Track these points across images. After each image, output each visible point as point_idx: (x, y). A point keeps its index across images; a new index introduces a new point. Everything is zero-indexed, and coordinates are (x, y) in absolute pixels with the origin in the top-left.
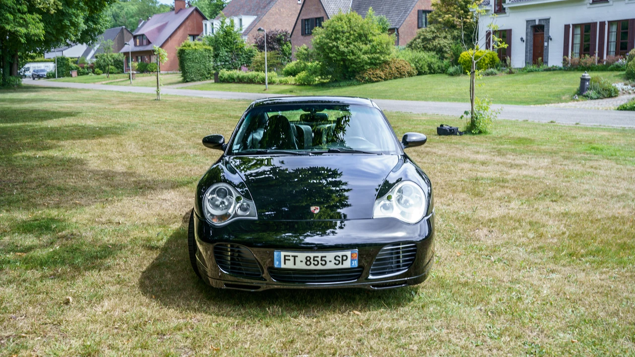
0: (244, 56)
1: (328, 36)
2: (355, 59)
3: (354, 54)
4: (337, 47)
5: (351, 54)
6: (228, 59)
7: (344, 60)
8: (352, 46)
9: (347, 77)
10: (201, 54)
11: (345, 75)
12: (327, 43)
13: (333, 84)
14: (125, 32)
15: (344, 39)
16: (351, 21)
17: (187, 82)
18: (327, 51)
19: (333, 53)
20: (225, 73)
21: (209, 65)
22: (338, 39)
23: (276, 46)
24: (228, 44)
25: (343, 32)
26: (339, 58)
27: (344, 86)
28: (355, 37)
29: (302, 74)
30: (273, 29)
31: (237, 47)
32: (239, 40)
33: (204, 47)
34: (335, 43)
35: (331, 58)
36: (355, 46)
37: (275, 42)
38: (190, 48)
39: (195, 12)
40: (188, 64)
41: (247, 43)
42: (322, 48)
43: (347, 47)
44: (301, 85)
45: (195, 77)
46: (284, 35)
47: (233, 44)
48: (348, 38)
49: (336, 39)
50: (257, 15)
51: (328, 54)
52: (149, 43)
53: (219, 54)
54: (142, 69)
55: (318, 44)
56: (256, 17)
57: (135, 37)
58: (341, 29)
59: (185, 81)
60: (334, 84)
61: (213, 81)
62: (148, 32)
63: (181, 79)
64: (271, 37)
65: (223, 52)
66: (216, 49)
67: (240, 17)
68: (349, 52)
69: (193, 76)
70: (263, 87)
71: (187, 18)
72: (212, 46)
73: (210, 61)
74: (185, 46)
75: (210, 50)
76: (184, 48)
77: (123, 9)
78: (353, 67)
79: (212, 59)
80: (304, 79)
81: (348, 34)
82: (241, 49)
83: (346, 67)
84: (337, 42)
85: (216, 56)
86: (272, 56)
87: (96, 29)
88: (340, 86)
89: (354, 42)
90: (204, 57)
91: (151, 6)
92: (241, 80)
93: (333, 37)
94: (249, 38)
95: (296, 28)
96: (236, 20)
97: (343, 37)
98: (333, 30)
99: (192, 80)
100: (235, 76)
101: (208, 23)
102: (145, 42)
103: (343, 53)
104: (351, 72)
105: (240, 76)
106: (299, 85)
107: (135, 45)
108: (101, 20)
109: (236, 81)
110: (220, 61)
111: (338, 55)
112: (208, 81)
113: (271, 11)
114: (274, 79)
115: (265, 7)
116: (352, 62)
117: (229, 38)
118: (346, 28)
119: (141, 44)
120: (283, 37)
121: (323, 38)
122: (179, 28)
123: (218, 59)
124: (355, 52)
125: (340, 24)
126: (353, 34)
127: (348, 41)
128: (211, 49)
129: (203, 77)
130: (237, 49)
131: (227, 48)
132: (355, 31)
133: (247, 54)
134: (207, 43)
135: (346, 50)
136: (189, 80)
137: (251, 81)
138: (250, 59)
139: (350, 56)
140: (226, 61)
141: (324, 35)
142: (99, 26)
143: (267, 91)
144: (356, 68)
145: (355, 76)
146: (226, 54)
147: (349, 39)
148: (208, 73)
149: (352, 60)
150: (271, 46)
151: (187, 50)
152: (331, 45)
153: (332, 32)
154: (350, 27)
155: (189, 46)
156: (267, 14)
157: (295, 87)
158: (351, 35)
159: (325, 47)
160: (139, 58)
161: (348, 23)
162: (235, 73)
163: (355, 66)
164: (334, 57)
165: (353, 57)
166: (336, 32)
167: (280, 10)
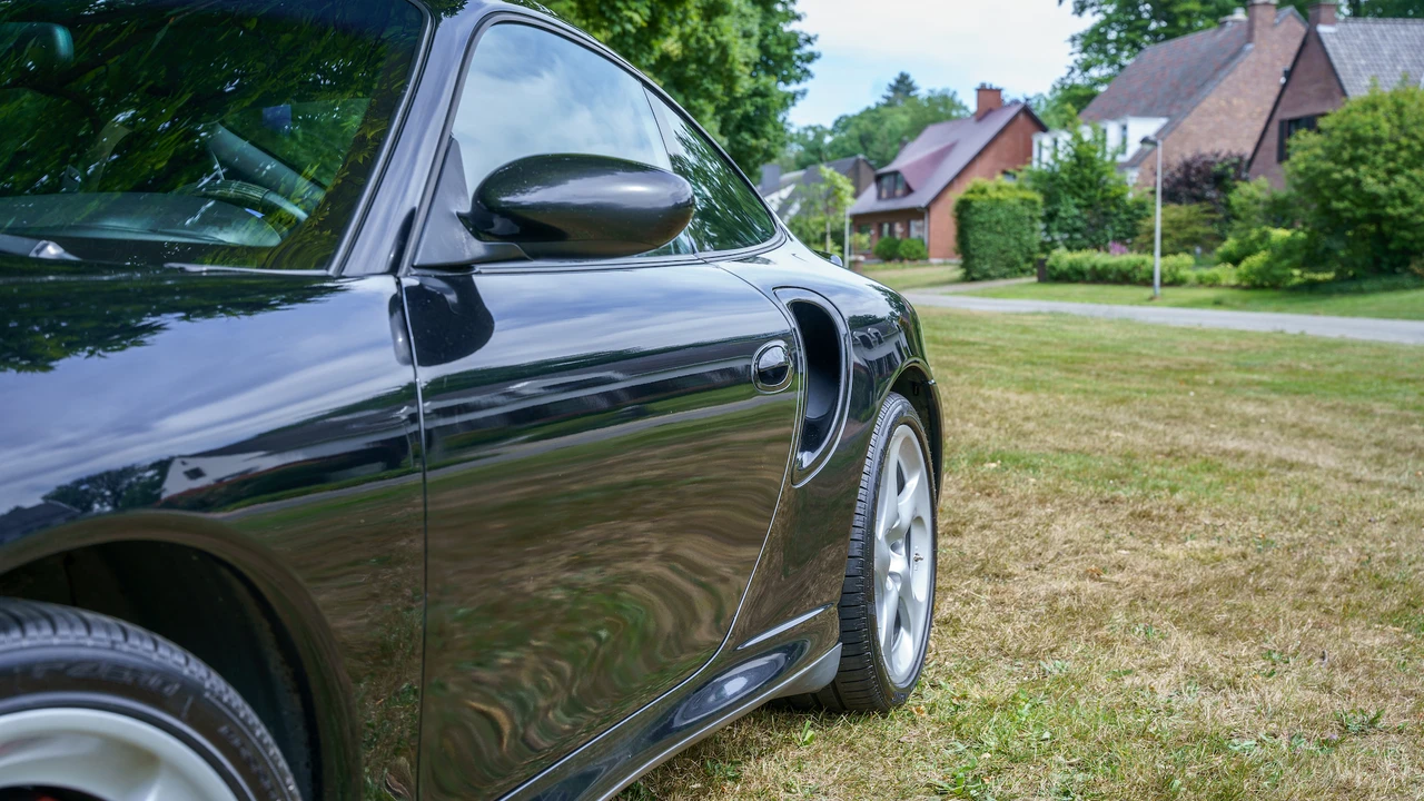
0: (1123, 217)
1: (1333, 155)
2: (1411, 215)
3: (1406, 201)
4: (1357, 183)
5: (1398, 202)
6: (1079, 224)
7: (1377, 220)
8: (1401, 180)
9: (1385, 267)
10: (1011, 210)
11: (1377, 261)
12: (1327, 173)
13: (1340, 286)
14: (863, 167)
15: (1380, 159)
16: (1406, 110)
17: (973, 280)
18: (1327, 193)
19: (1342, 198)
20: (1063, 257)
21: (1030, 240)
22: (1363, 160)
23: (1212, 194)
24: (1081, 187)
25: (1378, 141)
26: (1360, 213)
27: (1372, 291)
28: (1413, 153)
29: (1257, 260)
30: (1206, 149)
31: (1107, 194)
32: (1112, 178)
33: (1022, 194)
34: (1350, 172)
35: (1337, 212)
36: (1411, 178)
37: (1207, 183)
38: (985, 197)
39: (1022, 117)
40: (978, 235)
41: (1134, 185)
42: (1312, 184)
43: (1386, 183)
44: (1254, 287)
45: (993, 268)
46: (1233, 165)
47: (1096, 188)
48: (1390, 157)
49: (1354, 161)
50: (1168, 116)
51: (1329, 200)
52: (909, 190)
53: (1057, 211)
54: (888, 253)
55: (1300, 174)
56: (1163, 121)
57: (879, 179)
58: (1371, 134)
59: (968, 278)
60: (1346, 285)
61: (1035, 279)
62: (909, 167)
63: (959, 273)
64: (1199, 171)
65: (1069, 208)
66: (1051, 198)
67: (1122, 122)
68: (1392, 197)
69: (987, 266)
70: (1147, 292)
71: (1002, 132)
72: (1042, 191)
73: (1033, 230)
74: (972, 192)
75: (1034, 202)
76: (970, 196)
77: (883, 124)
78: (1403, 239)
79: (1041, 226)
80: (1259, 272)
81: (1391, 147)
82: (1117, 200)
83: (1382, 239)
84: (1356, 170)
85: (1050, 217)
86: (1192, 218)
87: (756, 149)
88: (1361, 292)
89: (1411, 167)
90: (1018, 219)
91: (941, 113)
92: (1100, 276)
93: (1346, 155)
94: (1142, 174)
95: (1266, 143)
96: (1113, 130)
97: (1376, 153)
98: (1348, 136)
99: (986, 277)
100: (1087, 266)
101: (1046, 140)
102: (899, 192)
103: (1374, 199)
104: (1395, 252)
105: (1099, 266)
106: (1247, 288)
107: (879, 197)
108: (769, 128)
109: (1088, 277)
110: (1061, 230)
111: (1358, 206)
112: (1025, 280)
113: (1205, 105)
114: (1183, 273)
115: (1190, 95)
116: (1401, 222)
117: (1087, 171)
118: (1386, 129)
119: (892, 196)
120: (1231, 170)
121: (1317, 157)
122: (980, 154)
123: (1054, 226)
124: (1410, 194)
125: (1369, 119)
126: (1409, 147)
127: (1391, 165)
128: (1039, 198)
129: (1013, 269)
130: (1104, 199)
131: (1079, 196)
132: (1414, 137)
133: (1132, 213)
134: (1029, 185)
135: (1382, 190)
136: (975, 275)
137: (1124, 277)
138: (1134, 226)
139: (1394, 207)
140: (1077, 230)
141: (1319, 151)
142: (764, 143)
143: (1156, 301)
144: (1412, 242)
145: (1408, 263)
146: (1076, 212)
147: (1393, 160)
148: (1028, 260)
149: (1401, 218)
150: (1196, 192)
151: (978, 201)
152: (1336, 176)
153: (1345, 140)
154: (1401, 127)
155: (983, 191)
156: (1193, 114)
157: (1235, 292)
158: (1400, 148)
159: (1321, 183)
160: (886, 227)
161: (1394, 118)
162: (1088, 259)
163: (1408, 235)
164: (1346, 210)
165: (1404, 211)
166: (1357, 140)
167: (1229, 102)
